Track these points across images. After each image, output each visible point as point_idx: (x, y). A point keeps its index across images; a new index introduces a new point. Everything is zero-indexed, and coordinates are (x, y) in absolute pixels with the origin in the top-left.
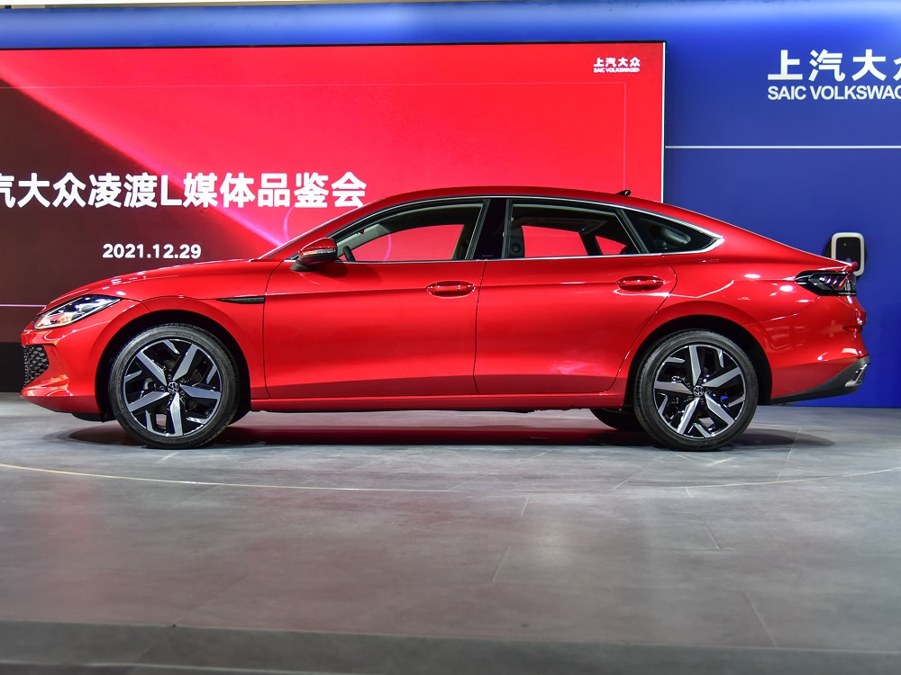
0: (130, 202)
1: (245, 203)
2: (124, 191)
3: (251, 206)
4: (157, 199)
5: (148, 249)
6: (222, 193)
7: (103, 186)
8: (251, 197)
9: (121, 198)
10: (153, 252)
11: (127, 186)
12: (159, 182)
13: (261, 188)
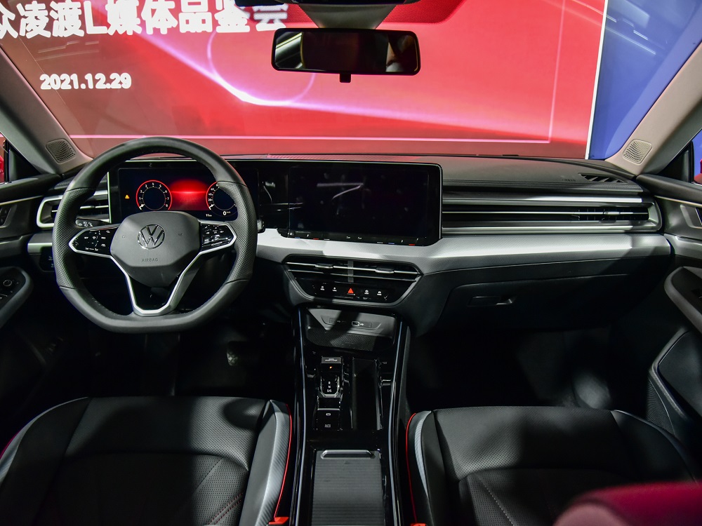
0: (58, 31)
1: (168, 29)
2: (51, 20)
3: (174, 31)
4: (83, 27)
5: (82, 80)
6: (144, 19)
7: (31, 15)
8: (173, 23)
9: (49, 27)
10: (86, 82)
11: (52, 14)
12: (82, 8)
13: (181, 12)
